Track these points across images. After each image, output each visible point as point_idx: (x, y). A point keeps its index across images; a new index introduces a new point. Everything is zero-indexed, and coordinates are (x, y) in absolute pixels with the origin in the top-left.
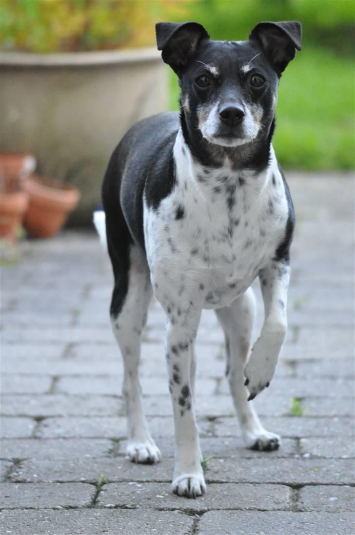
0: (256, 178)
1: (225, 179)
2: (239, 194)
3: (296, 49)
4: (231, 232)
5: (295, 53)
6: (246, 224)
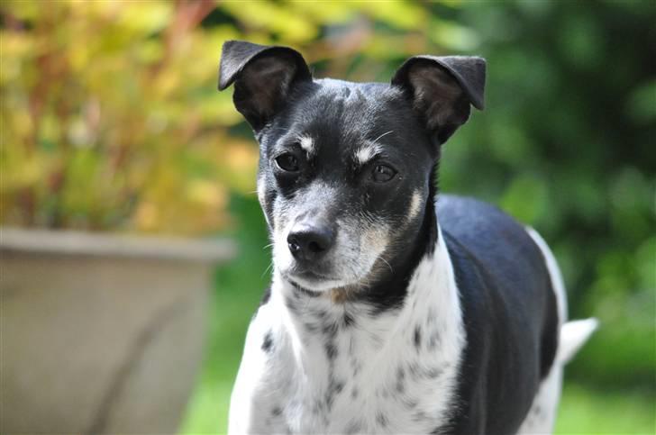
0: (374, 318)
1: (322, 314)
2: (342, 339)
3: (472, 106)
4: (329, 400)
5: (469, 113)
6: (355, 394)
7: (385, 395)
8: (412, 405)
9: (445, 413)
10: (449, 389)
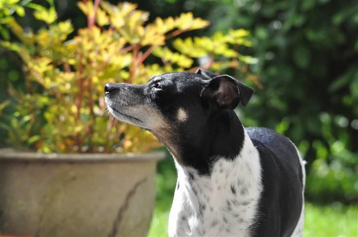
4: (201, 213)
6: (212, 210)
7: (224, 210)
8: (237, 216)
9: (254, 220)
10: (255, 209)
